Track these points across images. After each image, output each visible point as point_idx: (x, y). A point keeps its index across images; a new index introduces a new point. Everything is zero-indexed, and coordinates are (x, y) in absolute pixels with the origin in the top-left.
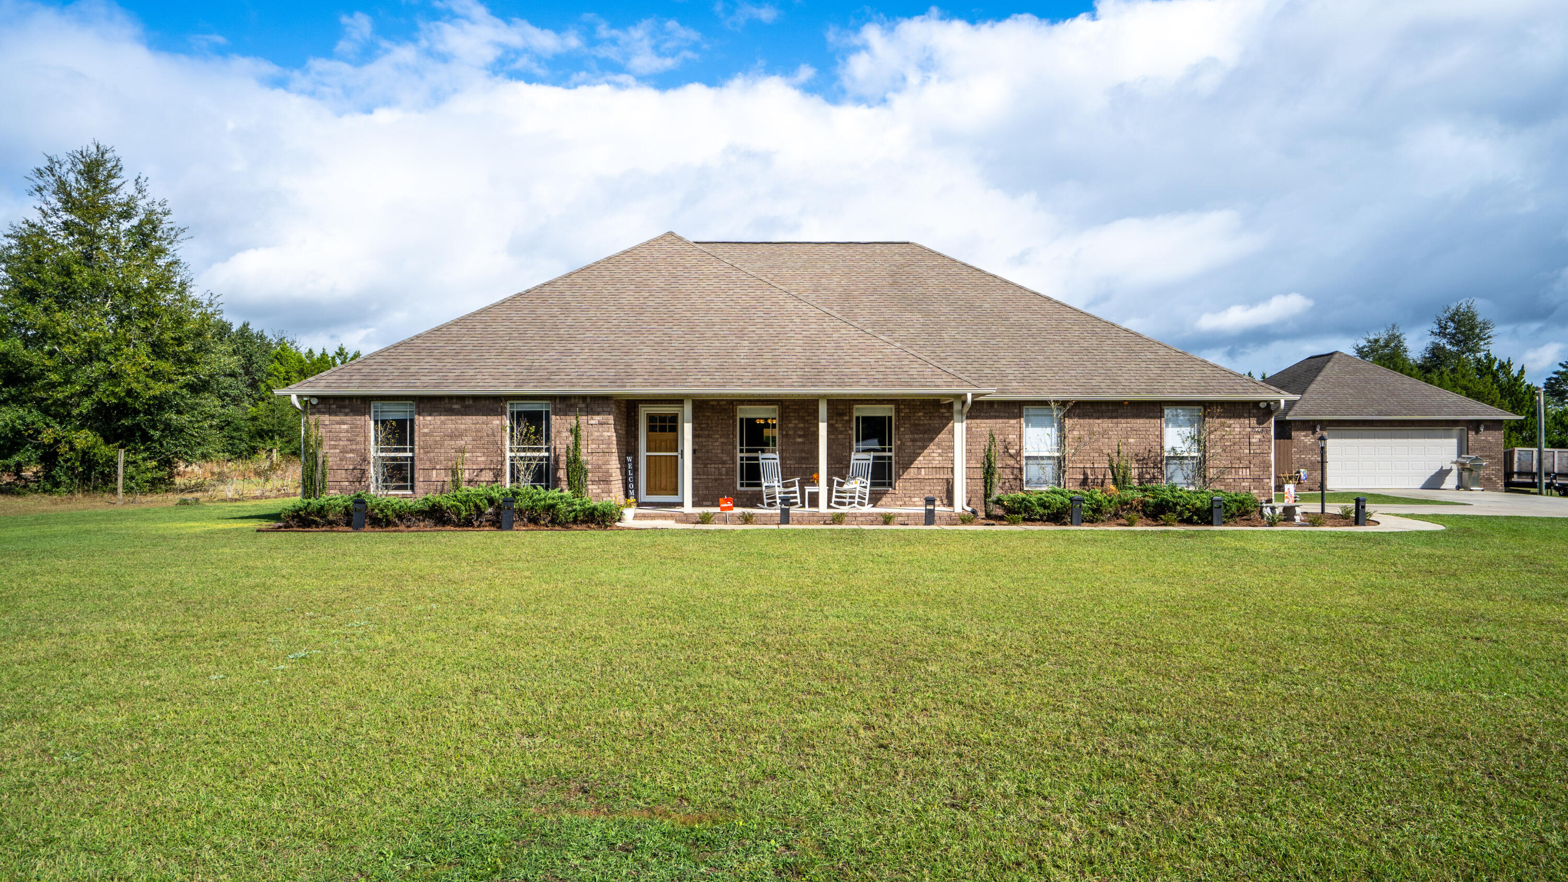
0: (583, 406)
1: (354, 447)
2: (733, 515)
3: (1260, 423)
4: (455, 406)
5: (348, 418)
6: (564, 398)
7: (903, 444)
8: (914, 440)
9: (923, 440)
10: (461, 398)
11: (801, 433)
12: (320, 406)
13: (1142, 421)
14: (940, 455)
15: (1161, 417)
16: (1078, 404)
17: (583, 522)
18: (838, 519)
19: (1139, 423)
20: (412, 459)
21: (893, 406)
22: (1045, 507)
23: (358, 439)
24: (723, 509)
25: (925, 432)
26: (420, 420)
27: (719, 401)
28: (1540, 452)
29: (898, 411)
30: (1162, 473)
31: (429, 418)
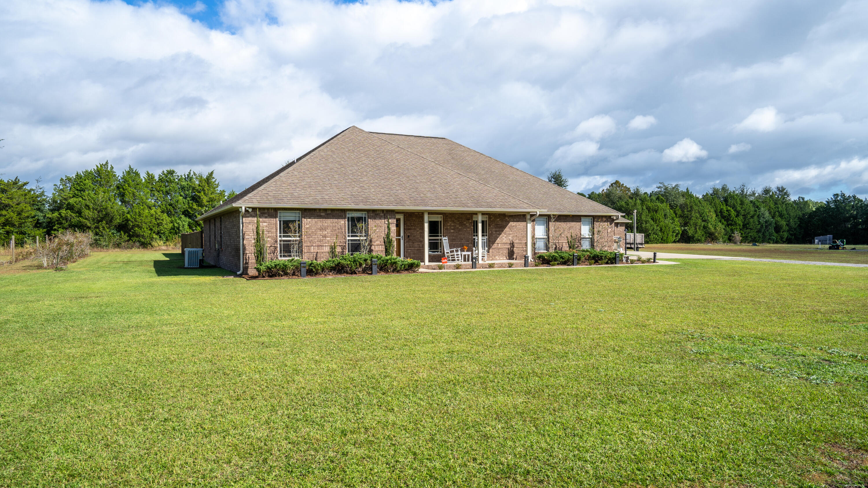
0: (383, 215)
1: (270, 235)
2: (447, 265)
3: (611, 224)
4: (322, 214)
5: (267, 219)
6: (374, 211)
7: (492, 233)
8: (496, 231)
9: (499, 231)
10: (325, 210)
11: (452, 228)
12: (252, 213)
13: (574, 223)
14: (506, 237)
15: (580, 222)
16: (560, 216)
17: (406, 270)
18: (491, 266)
19: (573, 224)
20: (300, 242)
21: (487, 216)
22: (563, 259)
23: (272, 230)
24: (443, 263)
25: (500, 228)
26: (304, 221)
27: (418, 213)
28: (635, 235)
29: (490, 218)
30: (580, 244)
31: (309, 220)
